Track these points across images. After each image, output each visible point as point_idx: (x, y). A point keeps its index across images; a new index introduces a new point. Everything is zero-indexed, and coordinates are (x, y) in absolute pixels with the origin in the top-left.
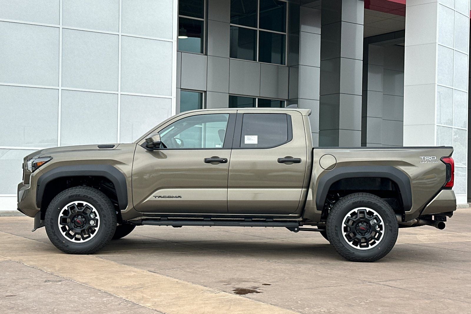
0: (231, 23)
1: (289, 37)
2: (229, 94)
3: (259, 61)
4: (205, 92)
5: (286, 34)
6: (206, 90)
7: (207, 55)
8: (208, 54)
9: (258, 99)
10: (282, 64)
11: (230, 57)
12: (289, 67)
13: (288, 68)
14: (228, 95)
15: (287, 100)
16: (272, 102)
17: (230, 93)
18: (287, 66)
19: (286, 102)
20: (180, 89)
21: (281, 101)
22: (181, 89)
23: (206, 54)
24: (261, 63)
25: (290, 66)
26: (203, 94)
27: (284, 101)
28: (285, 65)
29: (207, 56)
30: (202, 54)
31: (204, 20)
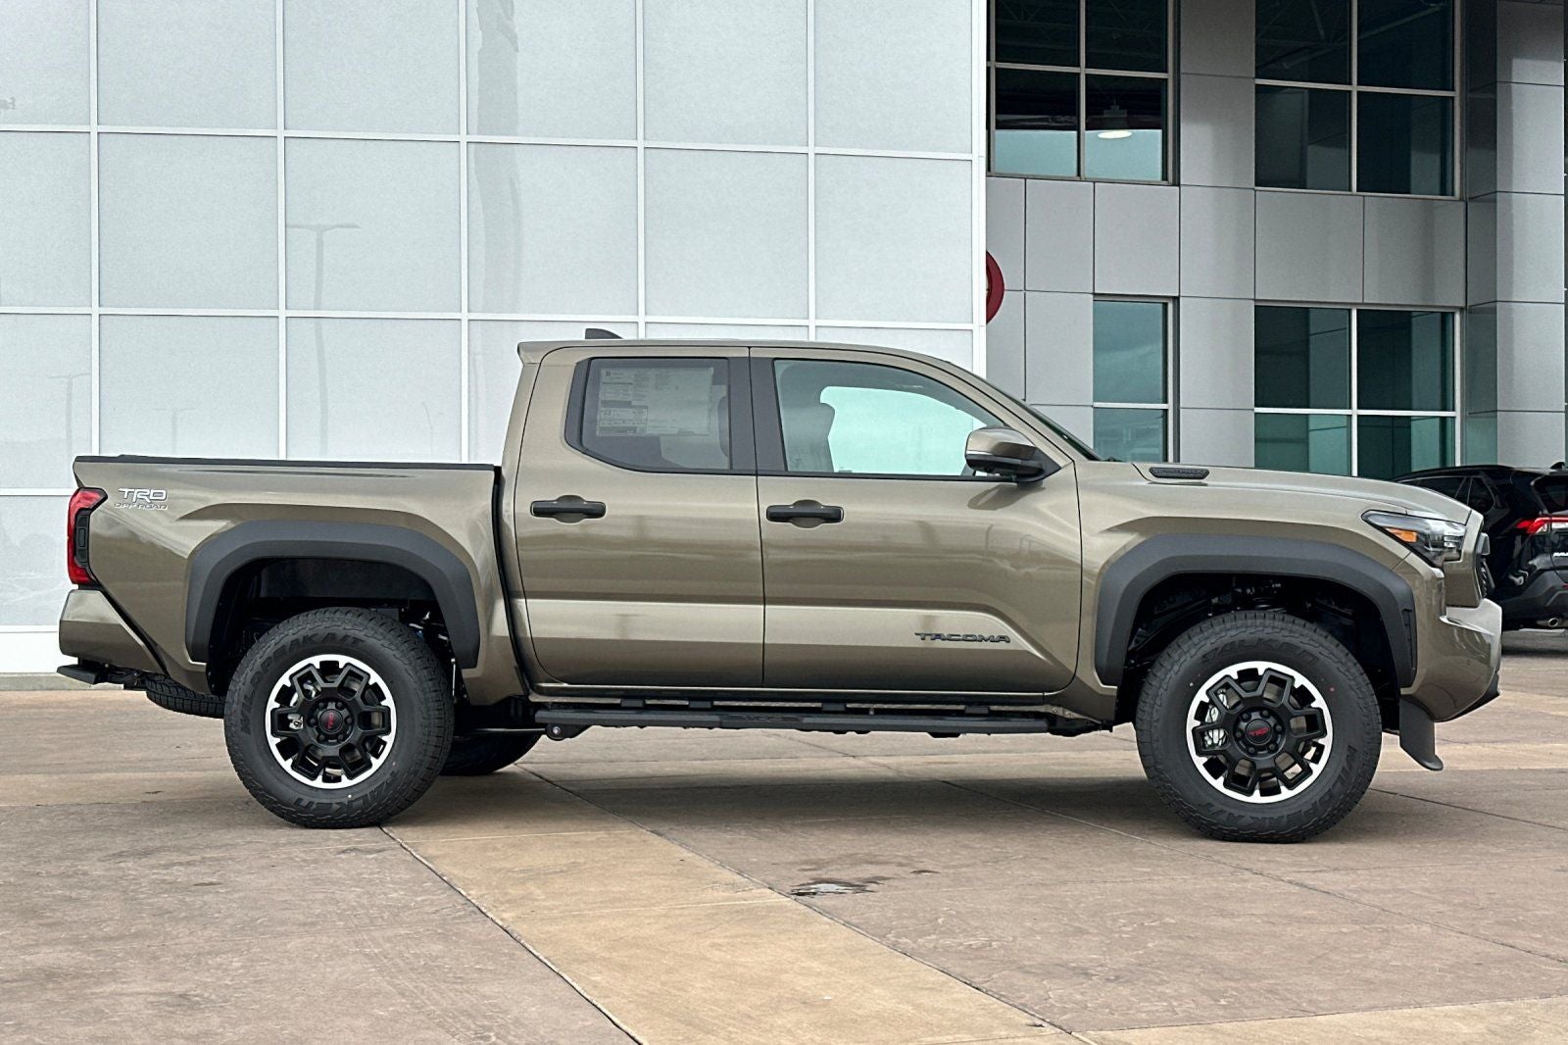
0: (1258, 76)
1: (1466, 103)
2: (1255, 300)
3: (1358, 191)
4: (1176, 299)
5: (1456, 94)
6: (1177, 295)
7: (1179, 185)
8: (1182, 183)
9: (1358, 311)
10: (1443, 193)
11: (1256, 185)
12: (1467, 200)
13: (1462, 204)
14: (1253, 304)
15: (1461, 309)
16: (1414, 319)
17: (1257, 298)
18: (1461, 200)
19: (1457, 317)
20: (1092, 296)
21: (1444, 315)
22: (1094, 294)
23: (1177, 183)
24: (1364, 196)
25: (1470, 198)
26: (1170, 307)
27: (1453, 314)
28: (1453, 195)
29: (1177, 188)
30: (1165, 182)
31: (1169, 76)
